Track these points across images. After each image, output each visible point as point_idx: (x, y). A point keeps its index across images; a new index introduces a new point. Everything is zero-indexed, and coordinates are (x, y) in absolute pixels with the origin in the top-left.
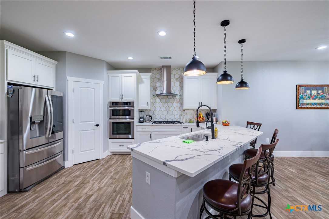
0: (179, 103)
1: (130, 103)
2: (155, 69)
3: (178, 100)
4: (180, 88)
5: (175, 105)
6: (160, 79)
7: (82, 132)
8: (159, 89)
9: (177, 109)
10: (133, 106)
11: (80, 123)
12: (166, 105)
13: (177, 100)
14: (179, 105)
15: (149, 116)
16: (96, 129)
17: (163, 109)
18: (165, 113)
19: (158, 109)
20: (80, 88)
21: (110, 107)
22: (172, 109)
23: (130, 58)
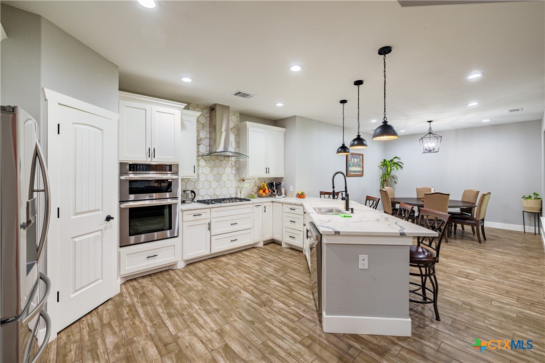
0: (234, 168)
1: (170, 166)
2: (198, 106)
3: (233, 164)
4: (236, 144)
5: (228, 171)
6: (205, 126)
7: (75, 239)
8: (204, 142)
9: (232, 177)
10: (177, 173)
11: (73, 217)
12: (215, 171)
13: (231, 163)
14: (234, 172)
15: (190, 192)
16: (106, 228)
17: (211, 178)
18: (214, 184)
19: (202, 178)
20: (73, 123)
21: (121, 174)
22: (224, 177)
23: (187, 80)
